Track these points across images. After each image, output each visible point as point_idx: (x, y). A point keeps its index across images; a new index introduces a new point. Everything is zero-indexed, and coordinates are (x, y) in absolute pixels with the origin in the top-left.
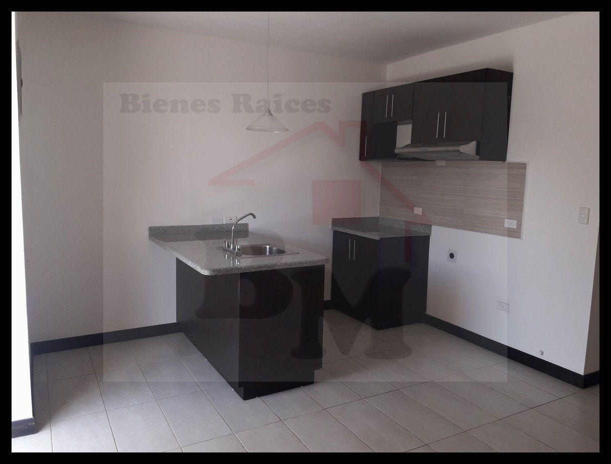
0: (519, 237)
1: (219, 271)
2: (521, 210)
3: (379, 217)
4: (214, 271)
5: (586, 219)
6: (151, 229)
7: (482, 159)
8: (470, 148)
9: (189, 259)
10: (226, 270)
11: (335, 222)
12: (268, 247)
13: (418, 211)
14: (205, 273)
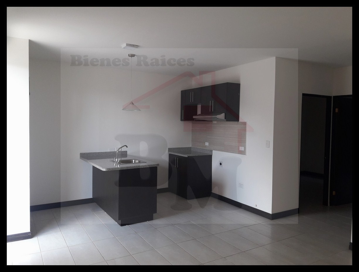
0: (245, 154)
1: (109, 169)
2: (245, 143)
3: (191, 147)
4: (107, 169)
5: (268, 145)
6: (81, 154)
7: (227, 121)
8: (222, 116)
9: (98, 165)
10: (113, 169)
11: (170, 150)
12: (134, 160)
13: (207, 144)
14: (104, 170)
